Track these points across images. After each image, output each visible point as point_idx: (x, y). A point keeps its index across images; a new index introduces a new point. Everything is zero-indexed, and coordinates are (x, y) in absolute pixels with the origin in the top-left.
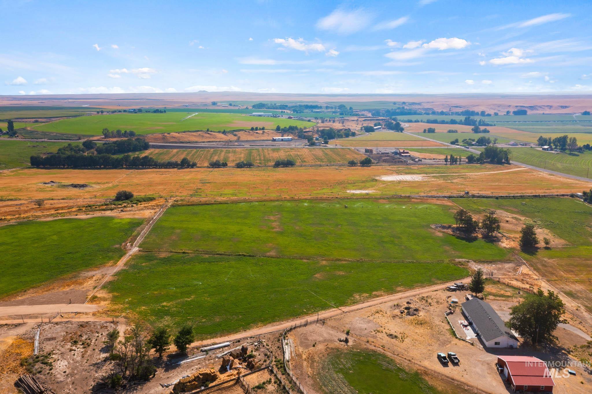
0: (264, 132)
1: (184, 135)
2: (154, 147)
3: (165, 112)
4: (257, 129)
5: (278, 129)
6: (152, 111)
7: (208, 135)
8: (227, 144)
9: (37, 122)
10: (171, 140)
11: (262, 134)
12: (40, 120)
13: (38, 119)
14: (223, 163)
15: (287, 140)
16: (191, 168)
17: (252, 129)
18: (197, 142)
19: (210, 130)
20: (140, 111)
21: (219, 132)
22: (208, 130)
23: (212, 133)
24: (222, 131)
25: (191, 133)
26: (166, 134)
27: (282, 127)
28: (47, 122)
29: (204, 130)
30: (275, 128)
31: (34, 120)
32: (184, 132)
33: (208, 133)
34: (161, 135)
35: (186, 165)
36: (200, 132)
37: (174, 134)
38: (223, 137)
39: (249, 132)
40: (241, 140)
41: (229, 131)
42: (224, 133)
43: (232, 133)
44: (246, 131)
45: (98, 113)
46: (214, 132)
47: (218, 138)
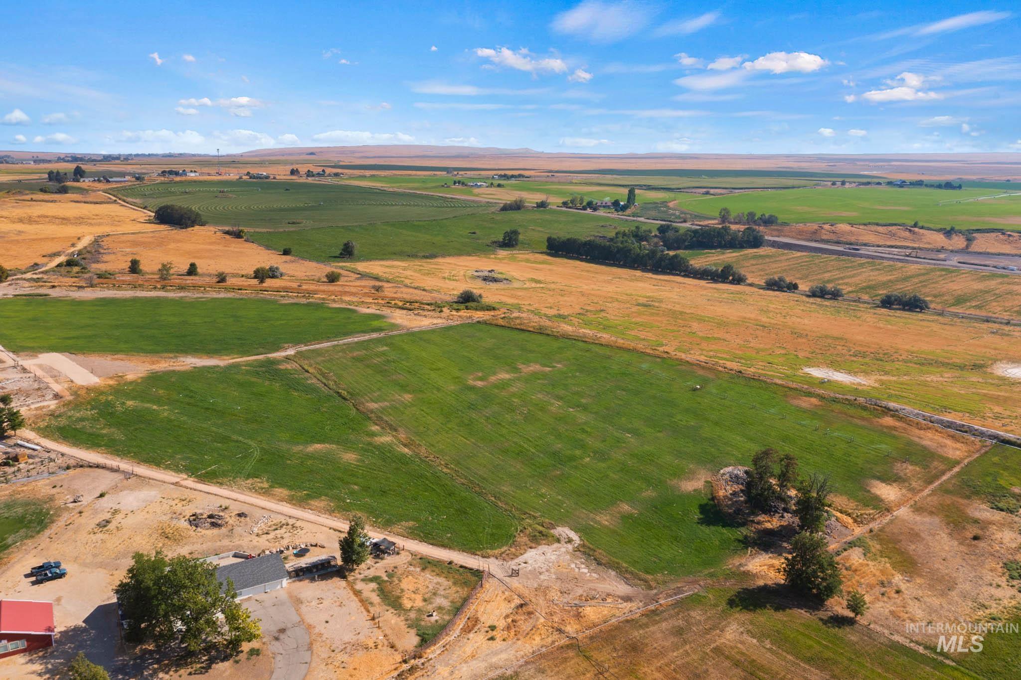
1: (858, 230)
2: (774, 244)
3: (960, 187)
6: (936, 185)
7: (907, 234)
9: (707, 193)
10: (824, 237)
12: (714, 191)
13: (712, 190)
14: (794, 285)
16: (736, 284)
19: (920, 224)
20: (919, 184)
21: (939, 230)
22: (915, 225)
23: (921, 231)
24: (948, 228)
25: (875, 228)
26: (827, 226)
28: (719, 194)
29: (906, 223)
31: (708, 190)
32: (865, 225)
33: (910, 231)
34: (816, 227)
35: (731, 278)
36: (894, 228)
37: (844, 227)
38: (939, 239)
39: (1009, 236)
40: (970, 250)
41: (967, 230)
42: (949, 233)
43: (969, 235)
44: (1003, 234)
45: (834, 184)
46: (929, 229)
47: (920, 240)
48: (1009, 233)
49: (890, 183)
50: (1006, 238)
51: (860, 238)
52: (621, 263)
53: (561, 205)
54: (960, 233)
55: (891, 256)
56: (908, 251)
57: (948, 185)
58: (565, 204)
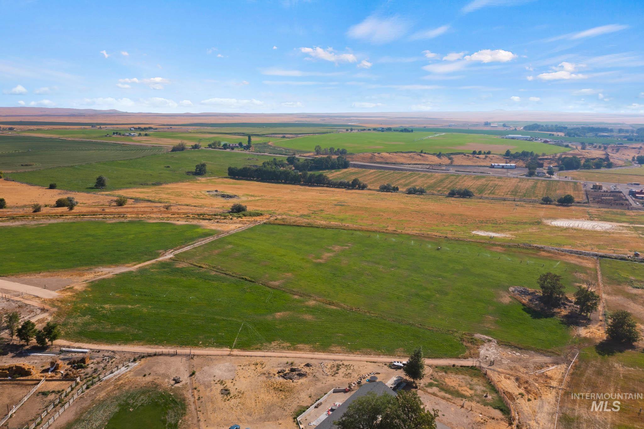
0: (486, 157)
1: (394, 156)
2: (355, 166)
3: (412, 131)
4: (480, 153)
5: (508, 154)
6: (400, 130)
7: (419, 157)
8: (431, 168)
9: (284, 137)
10: (378, 161)
11: (484, 159)
12: (287, 136)
13: (285, 135)
14: (394, 187)
15: (510, 167)
16: (361, 190)
17: (474, 153)
18: (402, 164)
19: (424, 151)
20: (389, 129)
21: (434, 154)
22: (422, 152)
23: (426, 155)
24: (438, 153)
25: (401, 154)
26: (376, 154)
27: (513, 152)
28: (292, 138)
29: (417, 151)
30: (504, 152)
31: (282, 135)
32: (395, 153)
33: (420, 155)
34: (370, 155)
35: (357, 186)
36: (411, 154)
37: (384, 154)
38: (435, 159)
39: (468, 156)
40: (453, 164)
41: (447, 154)
42: (439, 155)
43: (449, 156)
44: (465, 155)
45: (347, 130)
46: (429, 154)
47: (427, 160)
48: (467, 154)
49: (374, 129)
50: (467, 157)
51: (397, 160)
52: (283, 181)
53: (208, 147)
54: (444, 155)
55: (422, 169)
56: (428, 167)
57: (406, 130)
58: (210, 146)
